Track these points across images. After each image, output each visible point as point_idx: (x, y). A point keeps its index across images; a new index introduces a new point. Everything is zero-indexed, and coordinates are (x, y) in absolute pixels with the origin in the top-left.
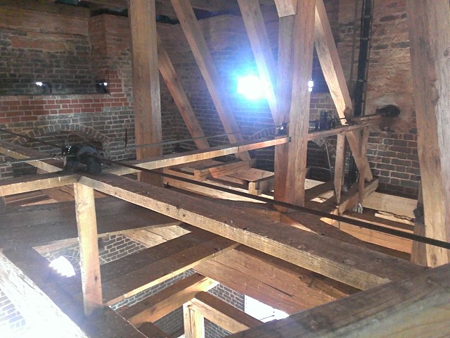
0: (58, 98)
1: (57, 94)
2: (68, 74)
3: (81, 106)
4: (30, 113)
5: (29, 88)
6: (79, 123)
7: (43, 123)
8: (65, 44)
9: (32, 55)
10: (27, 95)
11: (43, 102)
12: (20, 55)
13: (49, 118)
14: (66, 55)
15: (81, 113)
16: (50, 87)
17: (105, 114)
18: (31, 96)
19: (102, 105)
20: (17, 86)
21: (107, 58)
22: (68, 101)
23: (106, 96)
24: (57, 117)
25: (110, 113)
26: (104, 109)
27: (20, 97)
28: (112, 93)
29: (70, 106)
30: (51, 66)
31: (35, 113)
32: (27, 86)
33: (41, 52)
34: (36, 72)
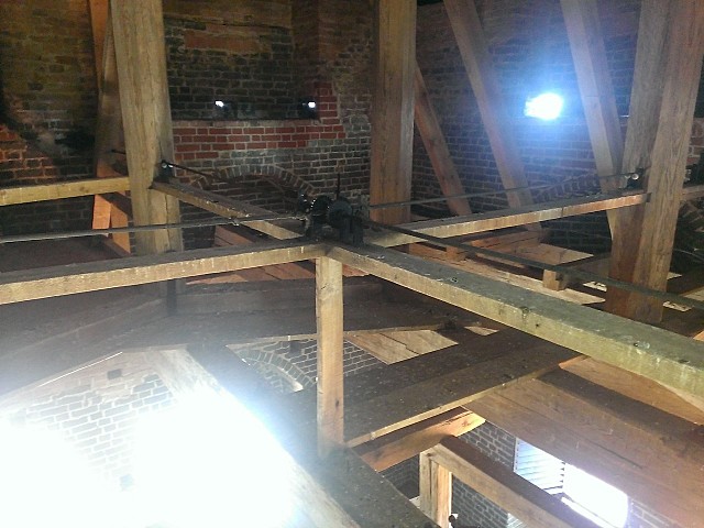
0: (247, 125)
1: (245, 120)
2: (261, 88)
3: (277, 138)
4: (208, 147)
5: (206, 110)
6: (274, 164)
7: (225, 163)
8: (257, 41)
9: (212, 59)
10: (204, 120)
11: (226, 131)
12: (196, 60)
13: (234, 155)
14: (259, 59)
15: (277, 148)
16: (235, 108)
17: (310, 150)
18: (211, 121)
19: (307, 137)
20: (191, 106)
21: (319, 63)
22: (261, 131)
23: (313, 124)
24: (244, 155)
25: (318, 150)
26: (311, 144)
27: (196, 123)
28: (322, 119)
29: (264, 138)
30: (238, 76)
31: (216, 147)
32: (203, 107)
33: (224, 54)
34: (216, 85)
